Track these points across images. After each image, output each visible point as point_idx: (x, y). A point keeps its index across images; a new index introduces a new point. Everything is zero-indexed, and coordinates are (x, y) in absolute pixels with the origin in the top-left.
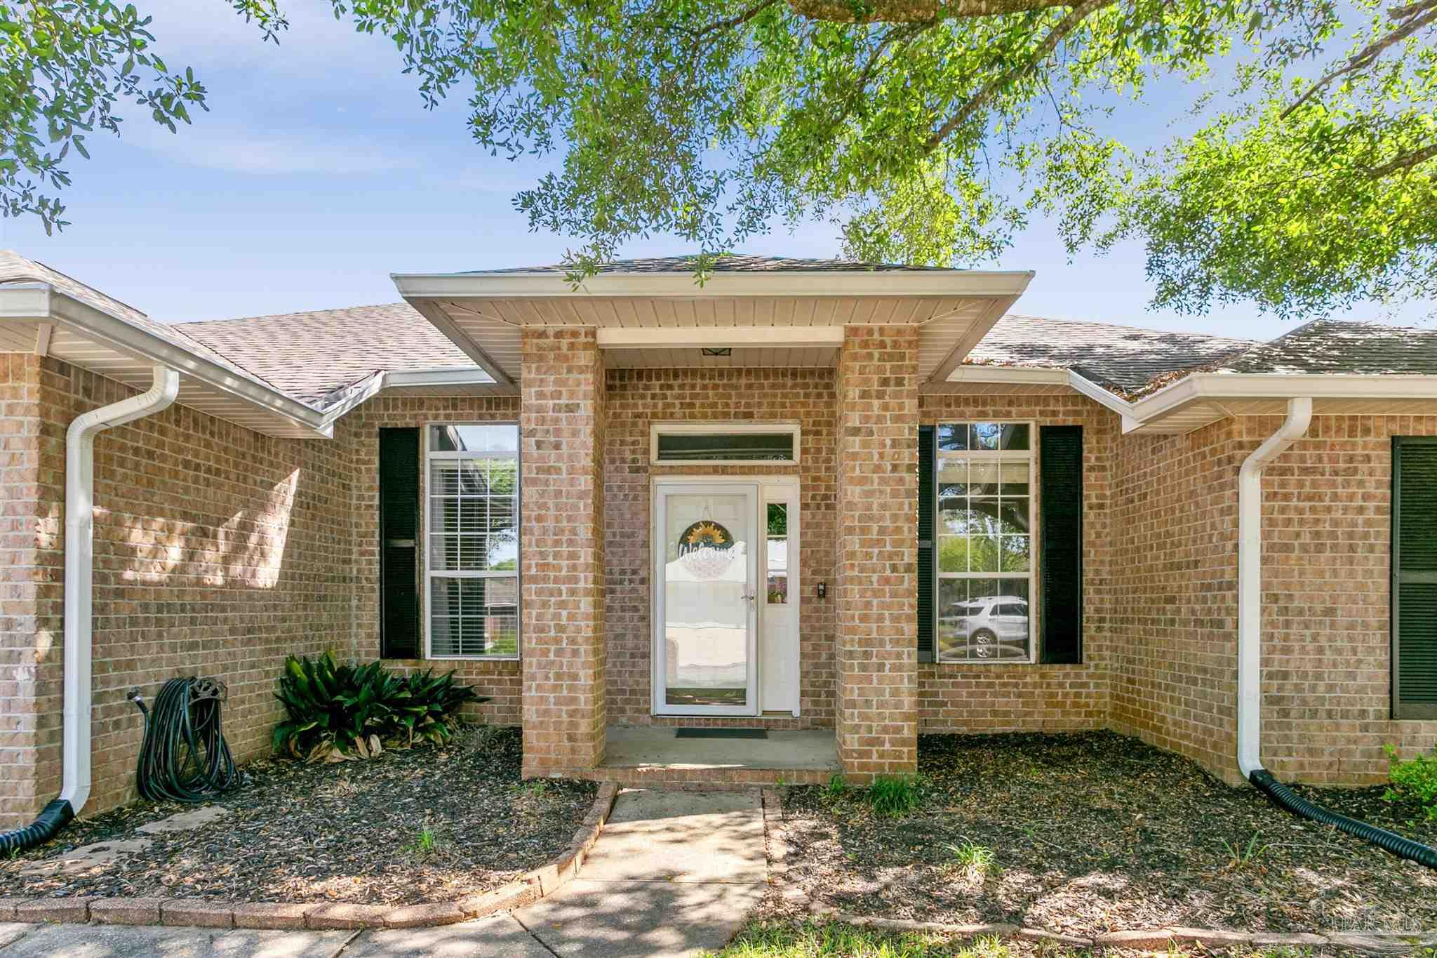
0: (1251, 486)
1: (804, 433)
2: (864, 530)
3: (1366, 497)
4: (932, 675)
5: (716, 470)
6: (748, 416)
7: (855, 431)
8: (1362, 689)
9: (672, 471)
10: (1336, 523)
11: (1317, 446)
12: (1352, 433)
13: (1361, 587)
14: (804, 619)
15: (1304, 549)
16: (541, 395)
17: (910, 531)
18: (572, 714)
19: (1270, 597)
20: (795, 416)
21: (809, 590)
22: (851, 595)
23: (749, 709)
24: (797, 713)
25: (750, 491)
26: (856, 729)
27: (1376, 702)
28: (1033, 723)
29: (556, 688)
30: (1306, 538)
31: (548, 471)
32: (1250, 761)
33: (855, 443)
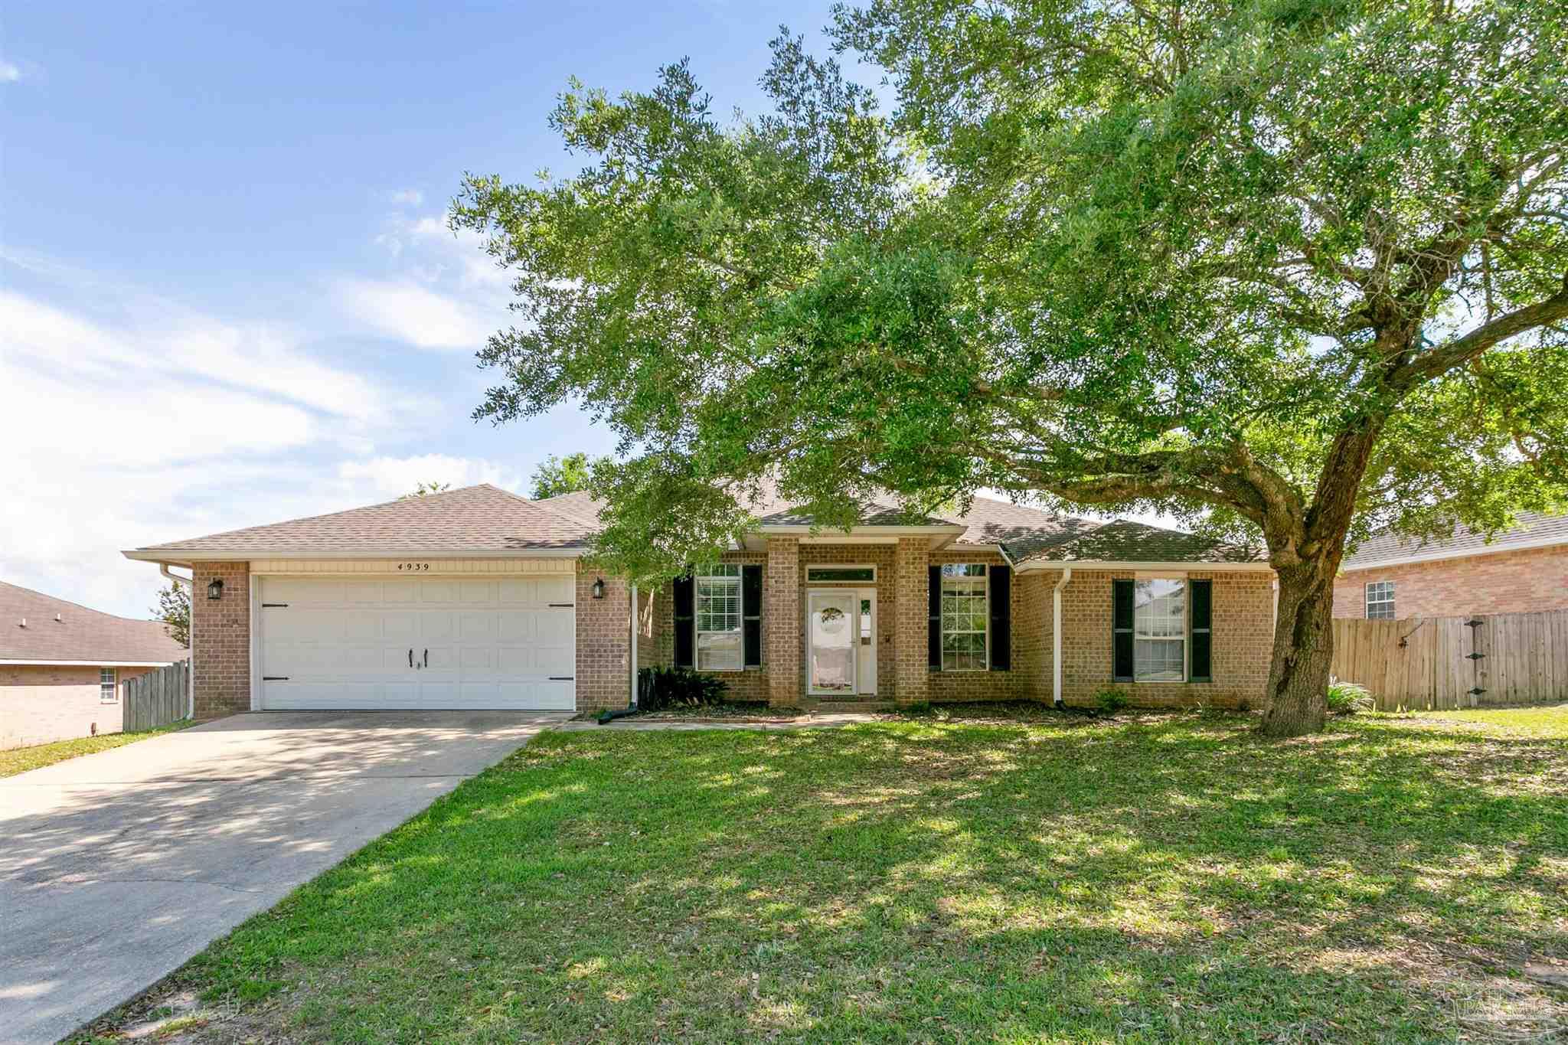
0: (1057, 597)
1: (879, 569)
2: (907, 614)
3: (1104, 601)
4: (939, 676)
5: (837, 585)
6: (853, 561)
7: (903, 577)
8: (1102, 672)
9: (816, 585)
10: (1091, 611)
11: (1085, 582)
12: (1098, 577)
13: (1101, 634)
14: (879, 651)
15: (1079, 620)
16: (777, 563)
17: (926, 614)
18: (790, 683)
19: (1065, 638)
20: (874, 561)
21: (881, 639)
22: (902, 638)
23: (854, 693)
24: (876, 693)
25: (853, 594)
26: (904, 688)
27: (1107, 676)
28: (988, 696)
29: (784, 674)
30: (1080, 616)
31: (780, 591)
32: (1057, 697)
33: (903, 582)
